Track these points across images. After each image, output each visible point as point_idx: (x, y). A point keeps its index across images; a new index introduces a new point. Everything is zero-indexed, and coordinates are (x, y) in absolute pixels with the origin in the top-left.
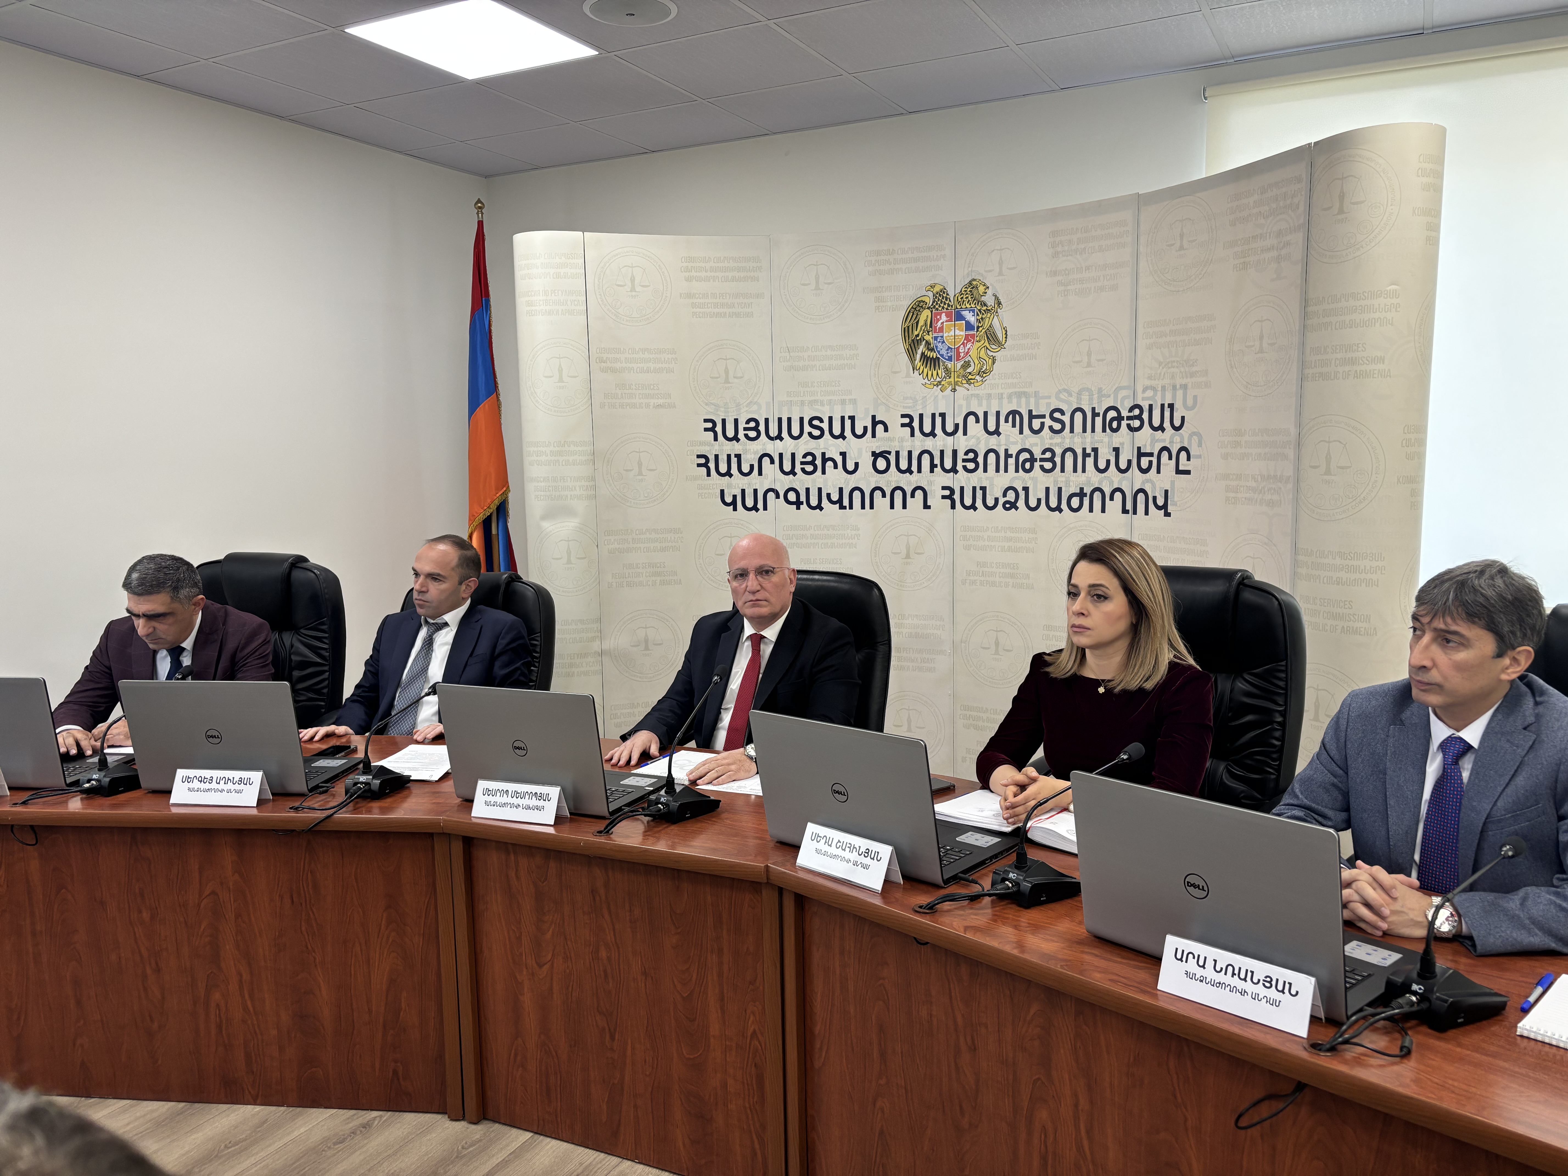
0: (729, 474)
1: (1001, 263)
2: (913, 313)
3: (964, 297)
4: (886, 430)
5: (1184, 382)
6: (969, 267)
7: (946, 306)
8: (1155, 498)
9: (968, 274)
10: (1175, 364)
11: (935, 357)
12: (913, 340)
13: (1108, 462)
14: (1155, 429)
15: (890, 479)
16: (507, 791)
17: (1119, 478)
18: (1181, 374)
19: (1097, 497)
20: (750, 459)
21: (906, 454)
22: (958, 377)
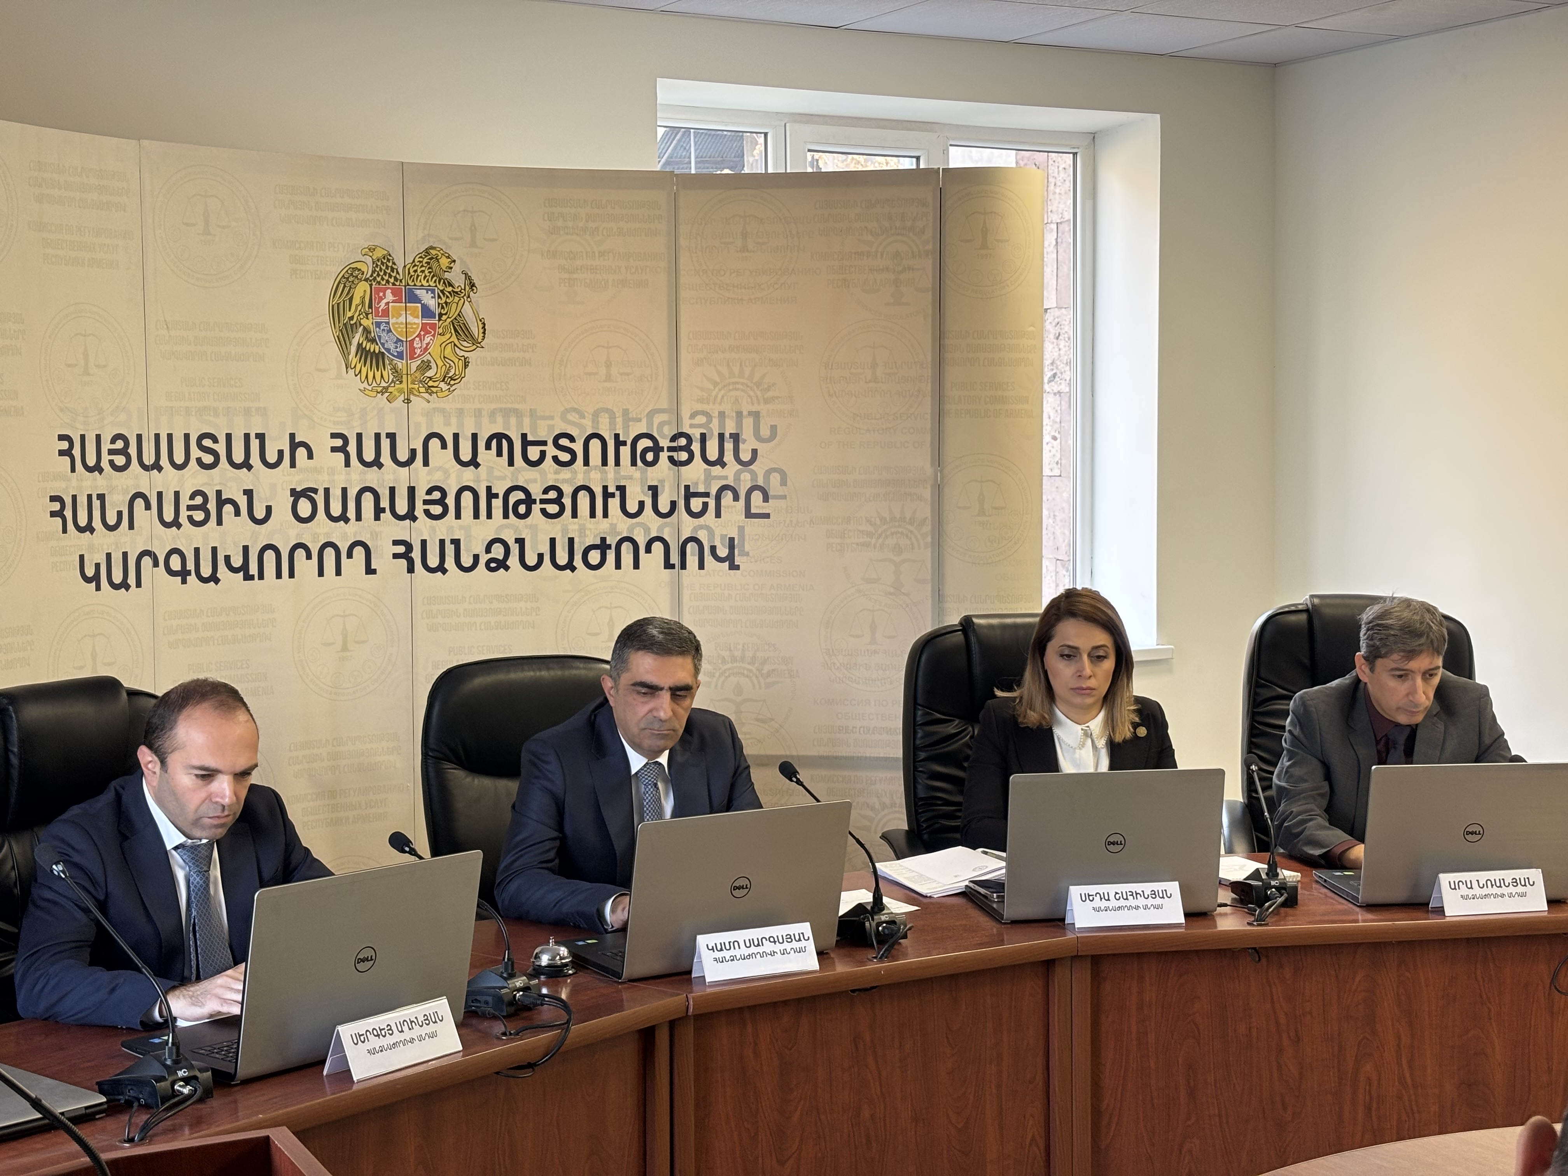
0: (90, 527)
1: (473, 230)
2: (345, 284)
3: (419, 271)
4: (310, 456)
5: (754, 408)
6: (424, 229)
7: (392, 280)
8: (713, 548)
9: (425, 238)
10: (739, 386)
11: (377, 351)
12: (345, 325)
13: (642, 504)
14: (710, 463)
15: (317, 531)
17: (659, 524)
18: (749, 400)
19: (627, 550)
20: (117, 503)
21: (339, 493)
22: (413, 383)
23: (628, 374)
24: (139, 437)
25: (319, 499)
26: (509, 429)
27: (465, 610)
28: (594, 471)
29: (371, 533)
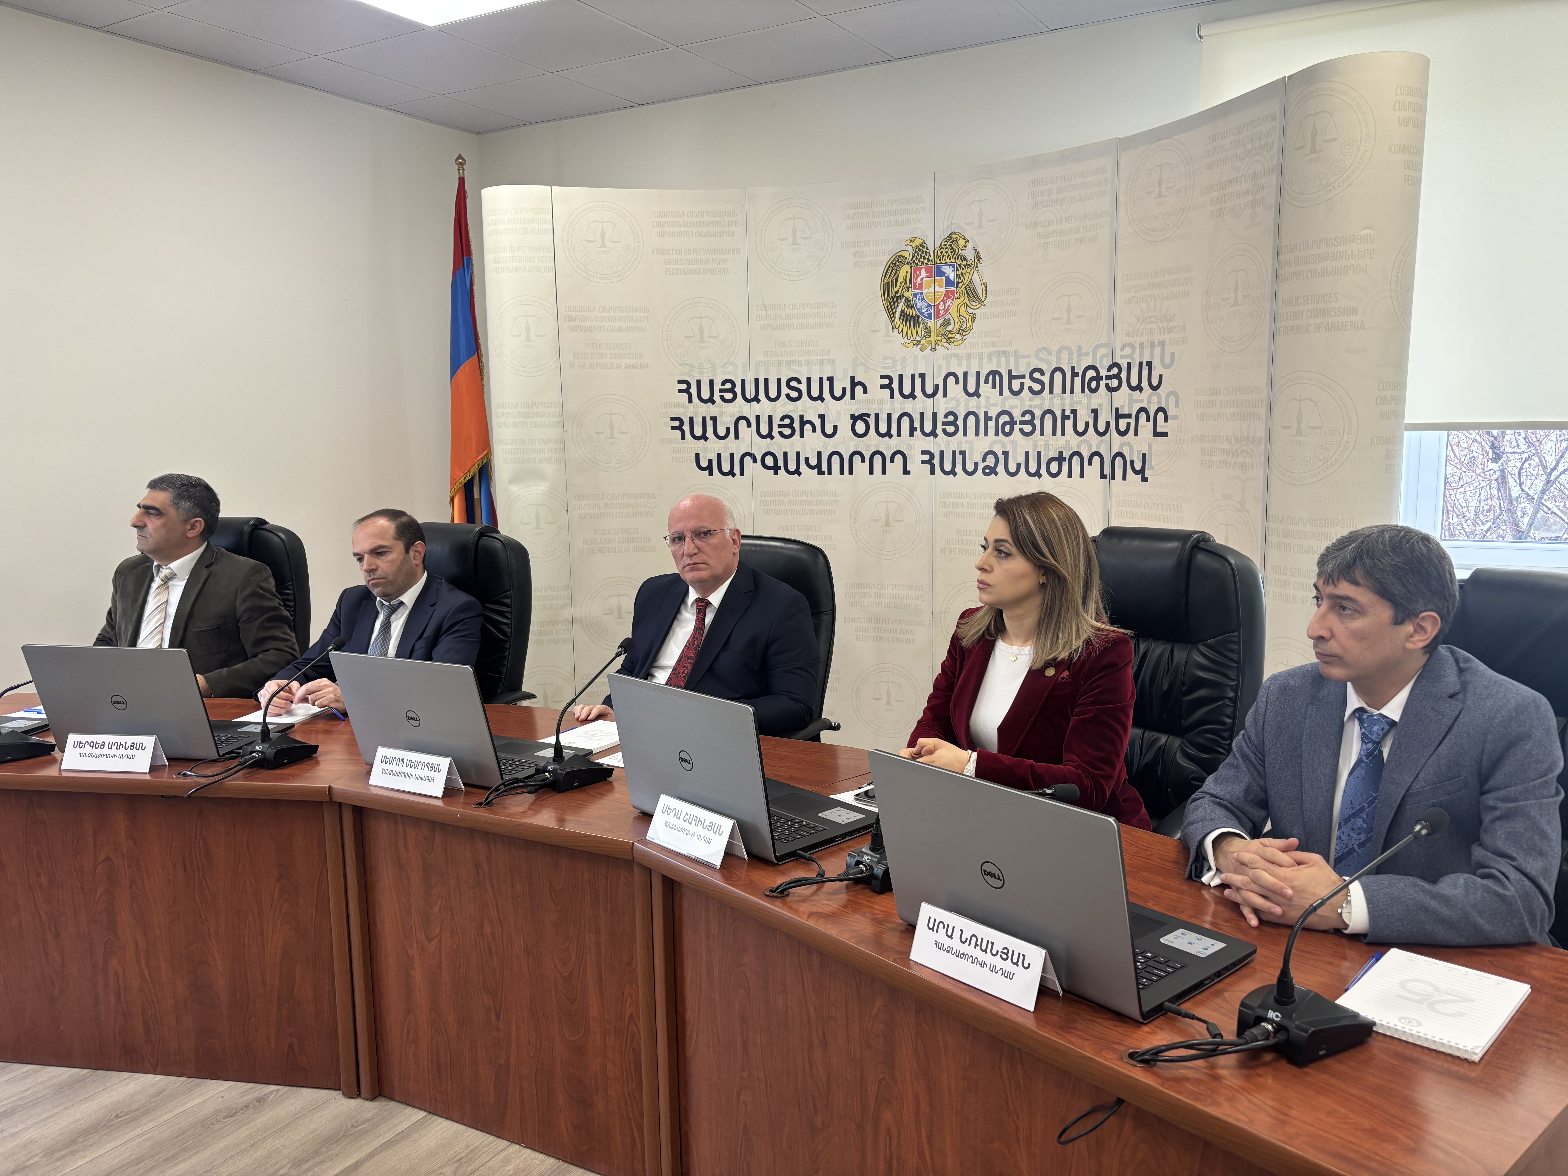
0: (704, 437)
1: (981, 215)
2: (892, 268)
3: (944, 252)
4: (865, 391)
5: (1162, 338)
6: (948, 220)
7: (925, 261)
8: (1132, 462)
9: (948, 227)
10: (1153, 319)
11: (914, 315)
12: (892, 297)
13: (1087, 424)
14: (1133, 389)
15: (870, 443)
16: (403, 759)
17: (1097, 441)
18: (1159, 331)
19: (1076, 462)
20: (726, 421)
21: (885, 417)
22: (938, 336)
23: (1082, 317)
24: (743, 381)
25: (871, 421)
26: (1000, 367)
27: (968, 503)
28: (1056, 398)
29: (907, 445)
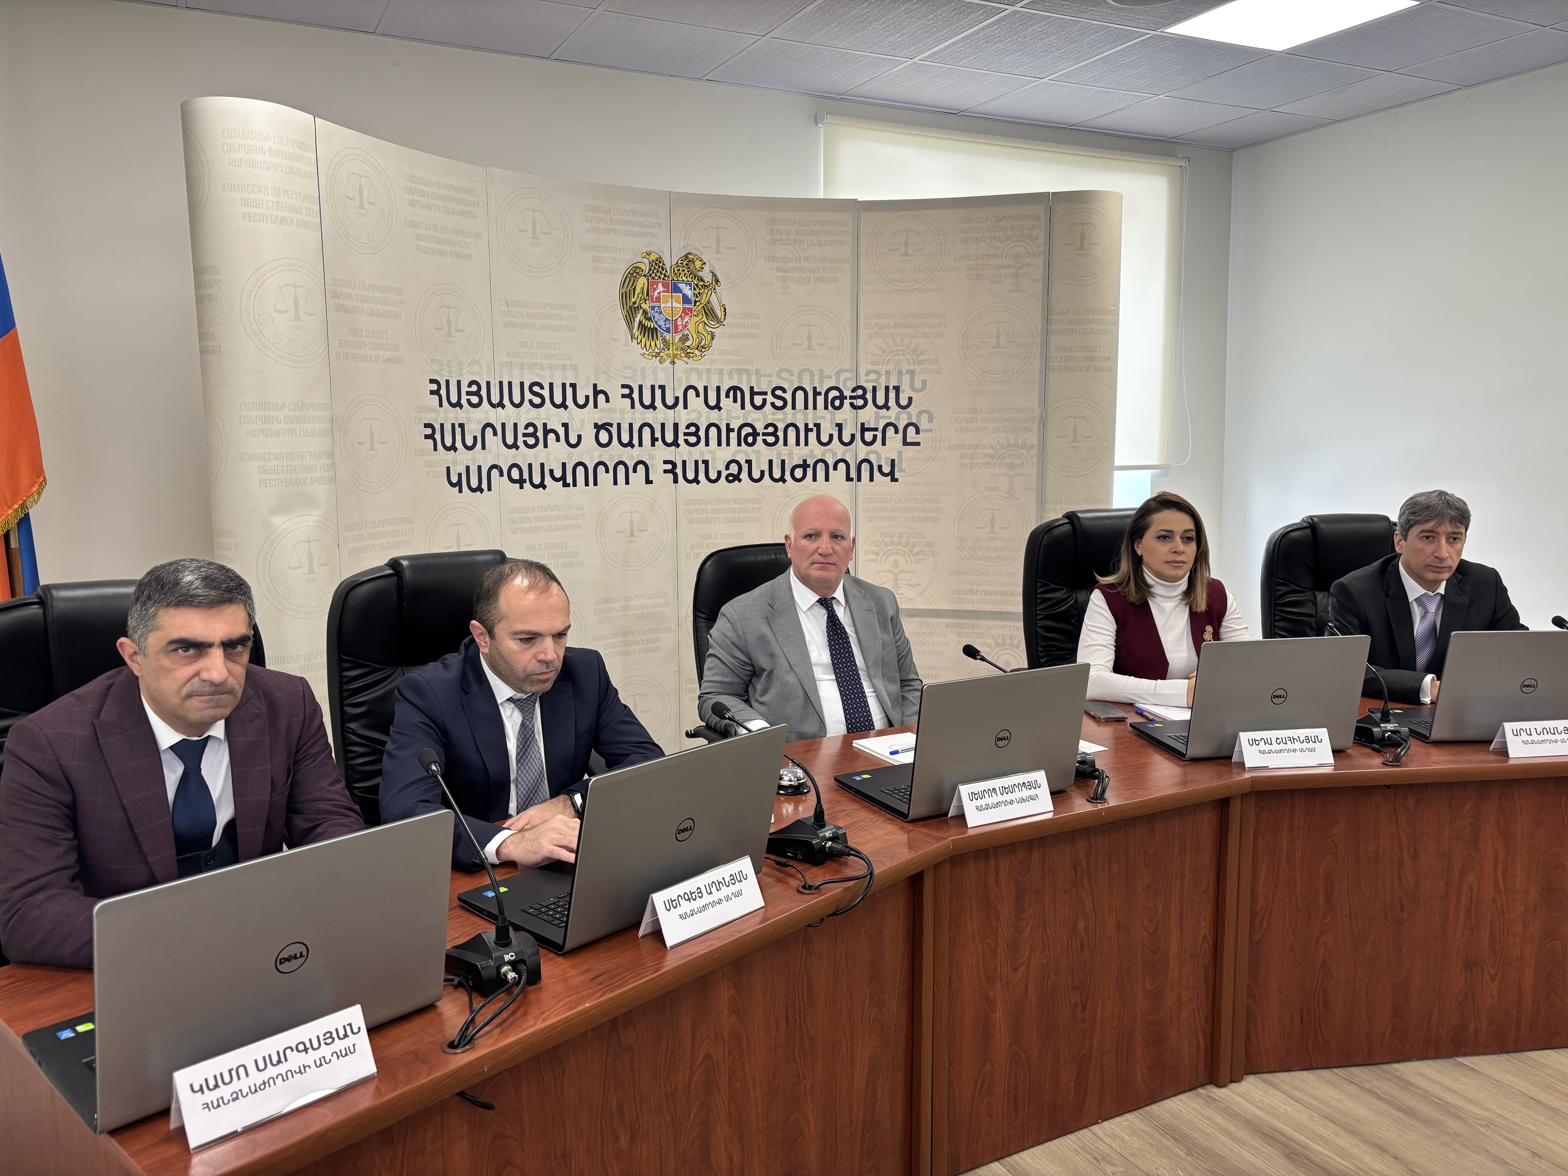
0: (454, 447)
1: (718, 241)
2: (630, 278)
3: (680, 270)
4: (607, 400)
5: (911, 368)
6: (684, 240)
7: (662, 276)
8: (880, 467)
9: (685, 247)
10: (901, 352)
11: (652, 327)
12: (630, 307)
13: (831, 436)
14: (879, 407)
15: (613, 453)
17: (842, 450)
18: (907, 362)
19: (820, 467)
20: (473, 430)
21: (627, 427)
22: (677, 349)
23: (823, 345)
24: (488, 383)
25: (614, 430)
26: (741, 384)
27: (712, 509)
28: (799, 413)
29: (649, 455)
